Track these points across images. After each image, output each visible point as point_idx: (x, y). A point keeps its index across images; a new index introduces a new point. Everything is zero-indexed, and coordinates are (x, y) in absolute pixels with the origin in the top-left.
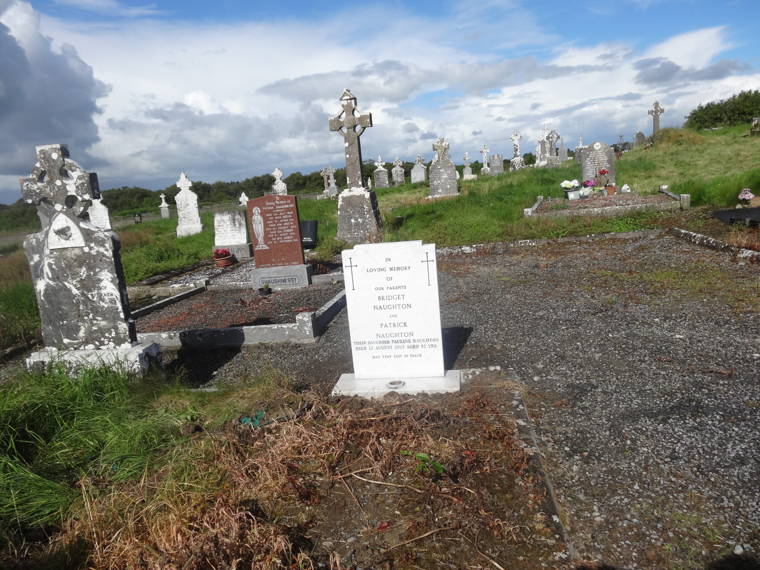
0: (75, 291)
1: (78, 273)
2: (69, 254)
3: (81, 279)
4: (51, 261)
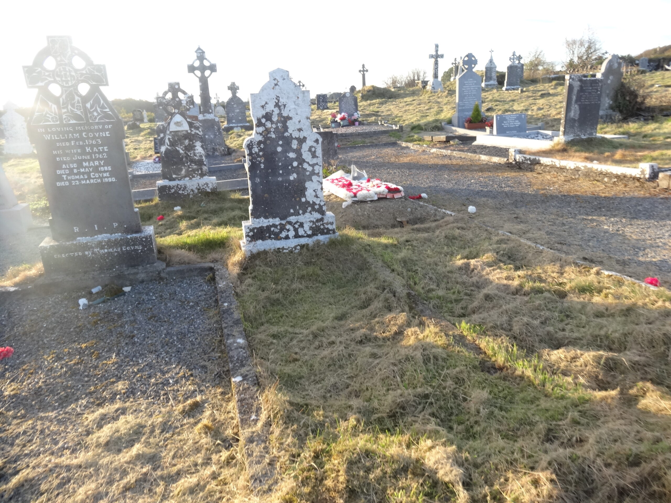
0: (181, 151)
1: (184, 143)
2: (180, 134)
3: (185, 146)
4: (170, 137)
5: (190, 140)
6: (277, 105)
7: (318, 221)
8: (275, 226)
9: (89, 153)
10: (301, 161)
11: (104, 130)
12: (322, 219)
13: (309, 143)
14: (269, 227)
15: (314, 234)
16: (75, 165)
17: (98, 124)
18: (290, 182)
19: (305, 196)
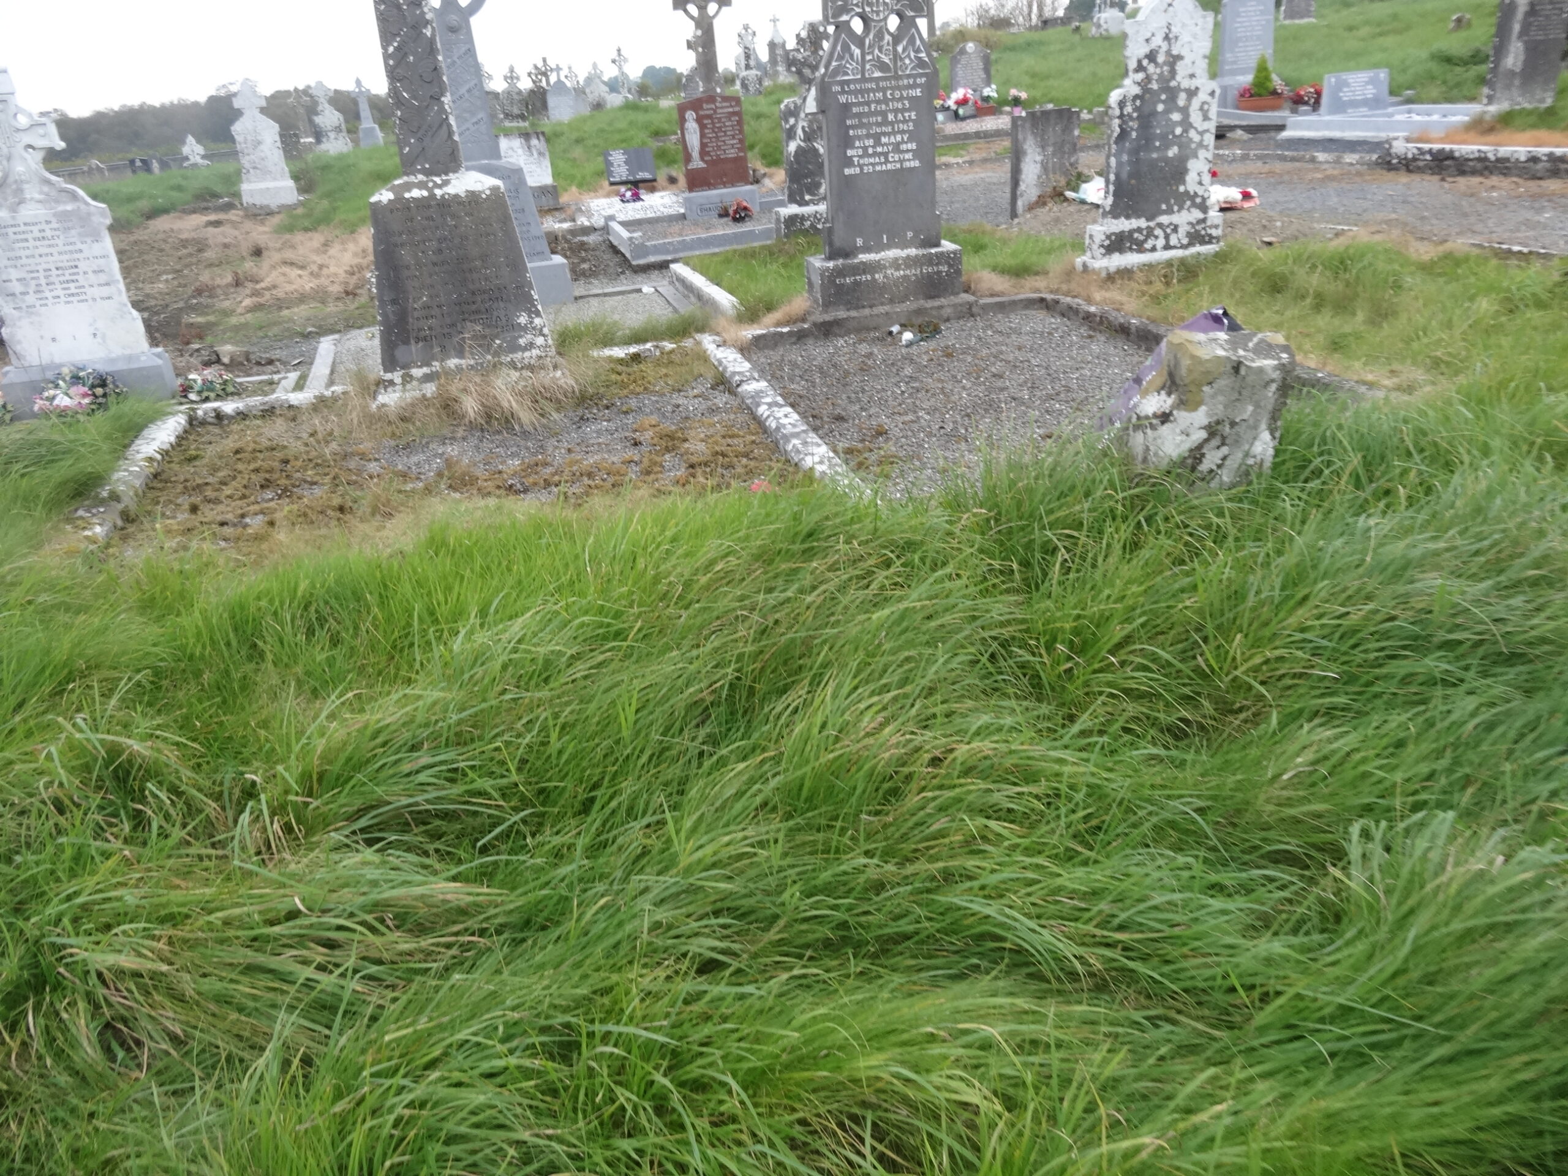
0: (822, 151)
4: (805, 124)
6: (1167, 38)
7: (1200, 222)
8: (1139, 230)
9: (892, 123)
10: (1187, 125)
11: (914, 86)
12: (1204, 220)
13: (1202, 96)
14: (1131, 232)
15: (1191, 244)
16: (871, 142)
17: (909, 76)
18: (1167, 160)
19: (1184, 182)
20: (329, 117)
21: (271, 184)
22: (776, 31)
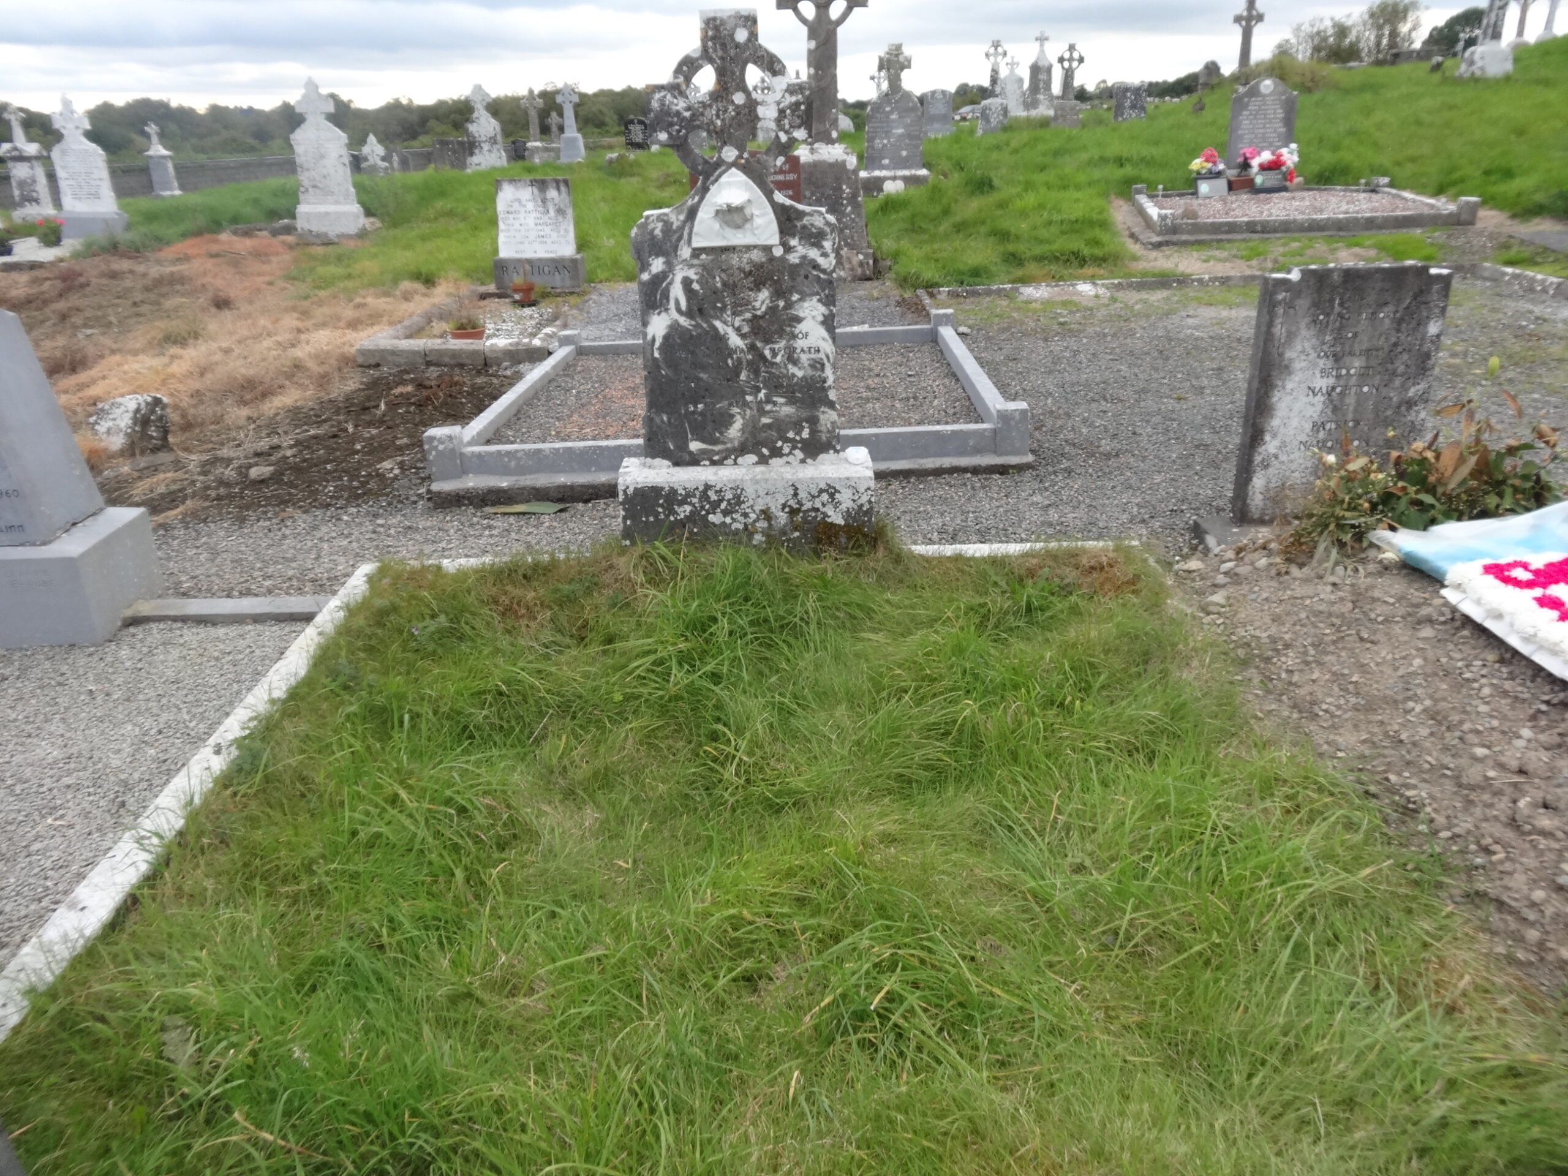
0: (735, 341)
1: (748, 303)
2: (735, 260)
3: (755, 317)
4: (692, 274)
5: (779, 293)
20: (484, 126)
21: (331, 208)
22: (1042, 51)
